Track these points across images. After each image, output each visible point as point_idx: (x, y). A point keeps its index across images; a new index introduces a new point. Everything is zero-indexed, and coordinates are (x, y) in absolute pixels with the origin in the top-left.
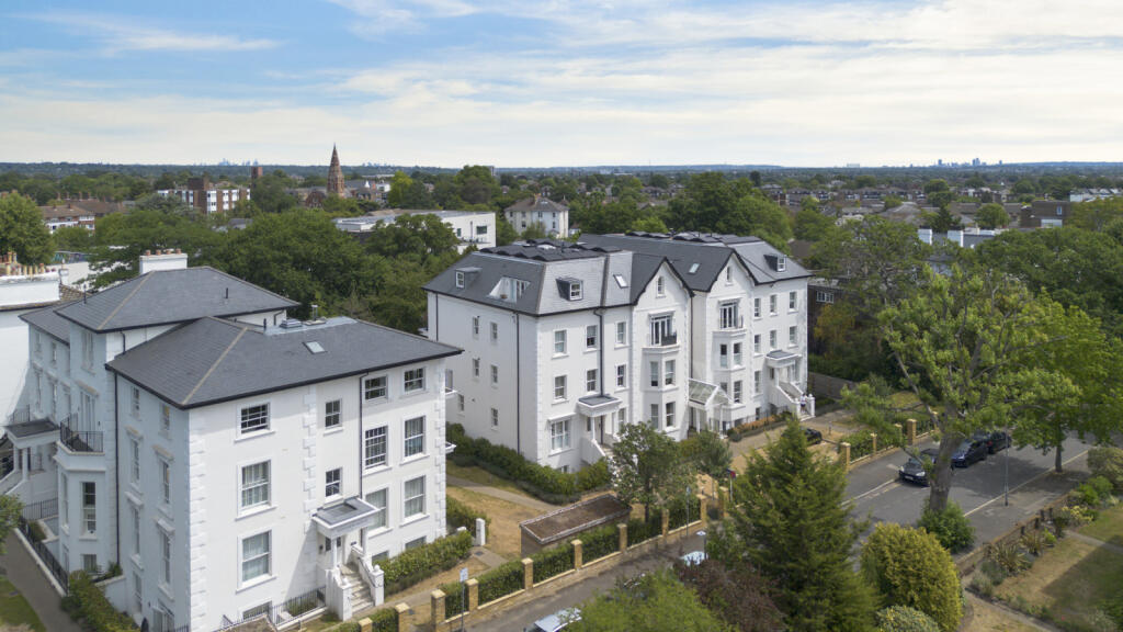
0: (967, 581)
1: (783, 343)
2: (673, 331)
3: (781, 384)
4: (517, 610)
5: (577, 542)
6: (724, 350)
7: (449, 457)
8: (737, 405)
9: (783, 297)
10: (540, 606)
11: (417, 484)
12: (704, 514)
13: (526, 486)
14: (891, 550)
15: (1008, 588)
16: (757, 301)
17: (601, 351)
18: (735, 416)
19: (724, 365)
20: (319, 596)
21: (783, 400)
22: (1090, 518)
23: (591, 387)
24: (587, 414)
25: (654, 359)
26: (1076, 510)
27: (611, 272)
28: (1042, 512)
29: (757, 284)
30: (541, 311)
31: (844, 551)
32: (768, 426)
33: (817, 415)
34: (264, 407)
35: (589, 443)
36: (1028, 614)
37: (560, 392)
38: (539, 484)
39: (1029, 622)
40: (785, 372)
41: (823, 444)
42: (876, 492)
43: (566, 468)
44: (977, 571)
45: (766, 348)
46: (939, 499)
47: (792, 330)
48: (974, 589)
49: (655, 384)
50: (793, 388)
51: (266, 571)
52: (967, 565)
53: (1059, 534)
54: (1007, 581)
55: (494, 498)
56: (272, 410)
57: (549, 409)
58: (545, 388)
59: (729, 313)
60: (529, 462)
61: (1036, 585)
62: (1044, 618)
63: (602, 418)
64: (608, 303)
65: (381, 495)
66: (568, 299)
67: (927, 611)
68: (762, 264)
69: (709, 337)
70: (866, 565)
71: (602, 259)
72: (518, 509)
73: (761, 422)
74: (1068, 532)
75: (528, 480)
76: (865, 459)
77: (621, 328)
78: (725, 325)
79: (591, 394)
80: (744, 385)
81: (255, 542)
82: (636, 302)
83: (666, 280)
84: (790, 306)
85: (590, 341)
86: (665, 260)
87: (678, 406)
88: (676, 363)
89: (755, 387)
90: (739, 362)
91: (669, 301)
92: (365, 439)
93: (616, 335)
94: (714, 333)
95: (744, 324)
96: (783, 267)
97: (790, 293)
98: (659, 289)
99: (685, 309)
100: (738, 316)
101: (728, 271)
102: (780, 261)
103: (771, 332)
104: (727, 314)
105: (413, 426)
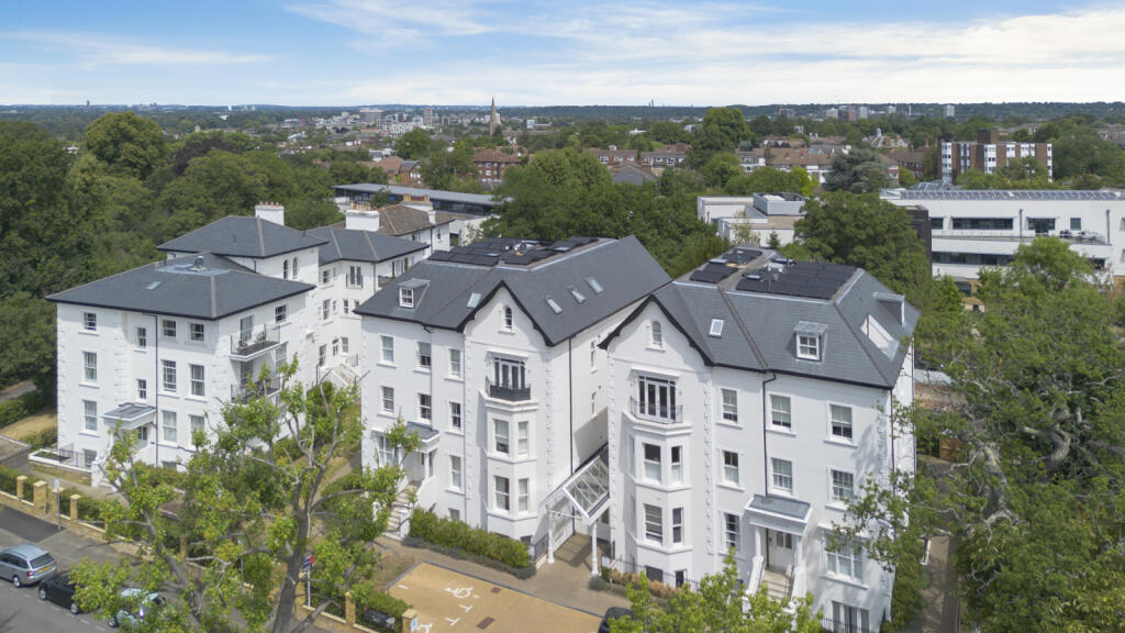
17: (431, 376)
23: (426, 413)
34: (95, 316)
51: (94, 428)
59: (661, 396)
65: (174, 416)
66: (399, 303)
77: (455, 355)
78: (652, 412)
79: (425, 422)
80: (686, 516)
81: (90, 405)
82: (460, 329)
83: (516, 313)
84: (836, 430)
85: (426, 361)
86: (503, 284)
87: (532, 485)
88: (531, 427)
89: (725, 539)
90: (680, 477)
91: (519, 342)
92: (161, 366)
93: (449, 362)
94: (624, 415)
95: (686, 420)
96: (813, 351)
97: (833, 407)
98: (509, 322)
99: (546, 360)
100: (677, 403)
101: (656, 326)
102: (804, 340)
103: (775, 461)
104: (658, 395)
105: (197, 370)
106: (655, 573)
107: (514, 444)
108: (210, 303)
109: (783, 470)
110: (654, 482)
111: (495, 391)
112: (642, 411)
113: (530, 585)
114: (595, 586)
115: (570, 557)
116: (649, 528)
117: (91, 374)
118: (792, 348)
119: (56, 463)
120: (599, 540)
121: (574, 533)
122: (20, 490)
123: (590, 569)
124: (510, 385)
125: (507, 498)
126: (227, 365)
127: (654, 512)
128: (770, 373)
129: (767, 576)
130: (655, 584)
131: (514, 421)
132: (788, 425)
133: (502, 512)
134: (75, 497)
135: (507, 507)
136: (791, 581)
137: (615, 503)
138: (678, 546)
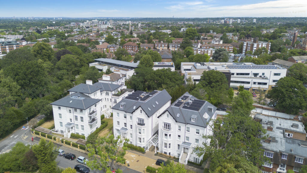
2: (144, 123)
16: (179, 126)
17: (127, 120)
19: (166, 138)
27: (135, 105)
34: (60, 107)
45: (183, 140)
47: (197, 140)
51: (62, 127)
57: (116, 126)
64: (127, 111)
65: (77, 125)
66: (120, 107)
77: (131, 117)
78: (166, 128)
79: (125, 127)
80: (171, 145)
81: (61, 123)
82: (132, 113)
83: (143, 111)
84: (197, 133)
85: (125, 117)
86: (140, 106)
87: (145, 139)
88: (145, 130)
89: (177, 148)
90: (171, 139)
91: (143, 116)
92: (74, 117)
93: (130, 118)
94: (161, 129)
95: (172, 130)
96: (194, 120)
97: (197, 129)
98: (141, 112)
99: (148, 119)
100: (171, 127)
101: (168, 115)
102: (193, 119)
103: (186, 137)
104: (167, 126)
105: (82, 118)
106: (165, 153)
107: (142, 133)
108: (83, 106)
109: (188, 138)
110: (166, 140)
111: (139, 124)
112: (165, 128)
113: (145, 155)
114: (156, 155)
115: (151, 150)
116: (165, 146)
117: (61, 117)
118: (191, 120)
119: (56, 132)
120: (156, 147)
121: (152, 145)
122: (53, 139)
123: (155, 152)
124: (141, 123)
125: (141, 141)
126: (87, 117)
127: (166, 144)
128: (186, 123)
129: (183, 154)
130: (165, 155)
131: (142, 129)
132: (189, 131)
133: (140, 143)
134: (64, 141)
135: (141, 142)
136: (187, 154)
137: (159, 142)
138: (170, 149)
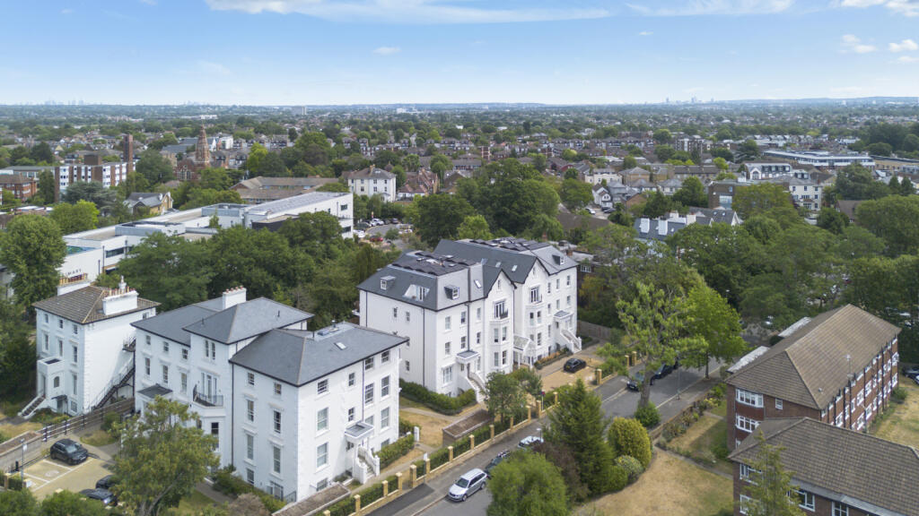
0: (655, 441)
1: (564, 306)
2: (505, 310)
3: (563, 331)
4: (447, 472)
5: (472, 436)
6: (532, 316)
7: (400, 393)
8: (539, 347)
9: (563, 279)
10: (457, 469)
11: (386, 412)
12: (529, 416)
13: (431, 405)
14: (621, 430)
15: (674, 444)
16: (549, 284)
17: (468, 326)
18: (538, 354)
19: (532, 324)
20: (349, 473)
21: (564, 342)
22: (717, 405)
23: (463, 346)
24: (463, 362)
25: (496, 327)
26: (711, 401)
27: (472, 279)
28: (694, 403)
29: (549, 275)
30: (439, 308)
31: (601, 433)
32: (556, 358)
33: (583, 348)
34: (326, 381)
35: (463, 378)
36: (681, 455)
37: (448, 351)
38: (439, 405)
39: (682, 458)
40: (564, 323)
41: (587, 368)
42: (614, 397)
43: (450, 393)
44: (661, 436)
45: (554, 310)
46: (644, 400)
47: (568, 298)
48: (658, 445)
49: (496, 341)
50: (568, 334)
51: (325, 462)
52: (657, 434)
53: (701, 414)
54: (674, 440)
55: (415, 414)
56: (330, 383)
57: (443, 361)
58: (441, 348)
59: (534, 295)
60: (432, 392)
61: (686, 442)
62: (688, 456)
63: (469, 364)
64: (472, 299)
65: (371, 419)
66: (451, 298)
67: (635, 457)
68: (551, 261)
69: (524, 309)
70: (610, 439)
71: (466, 270)
72: (430, 420)
73: (552, 356)
74: (705, 413)
75: (432, 402)
76: (609, 377)
77: (479, 311)
79: (463, 350)
81: (322, 448)
82: (487, 296)
83: (503, 281)
84: (567, 284)
85: (463, 320)
86: (501, 270)
91: (503, 293)
92: (365, 392)
97: (567, 277)
98: (499, 286)
100: (539, 295)
103: (557, 301)
105: (385, 381)
131: (501, 328)
